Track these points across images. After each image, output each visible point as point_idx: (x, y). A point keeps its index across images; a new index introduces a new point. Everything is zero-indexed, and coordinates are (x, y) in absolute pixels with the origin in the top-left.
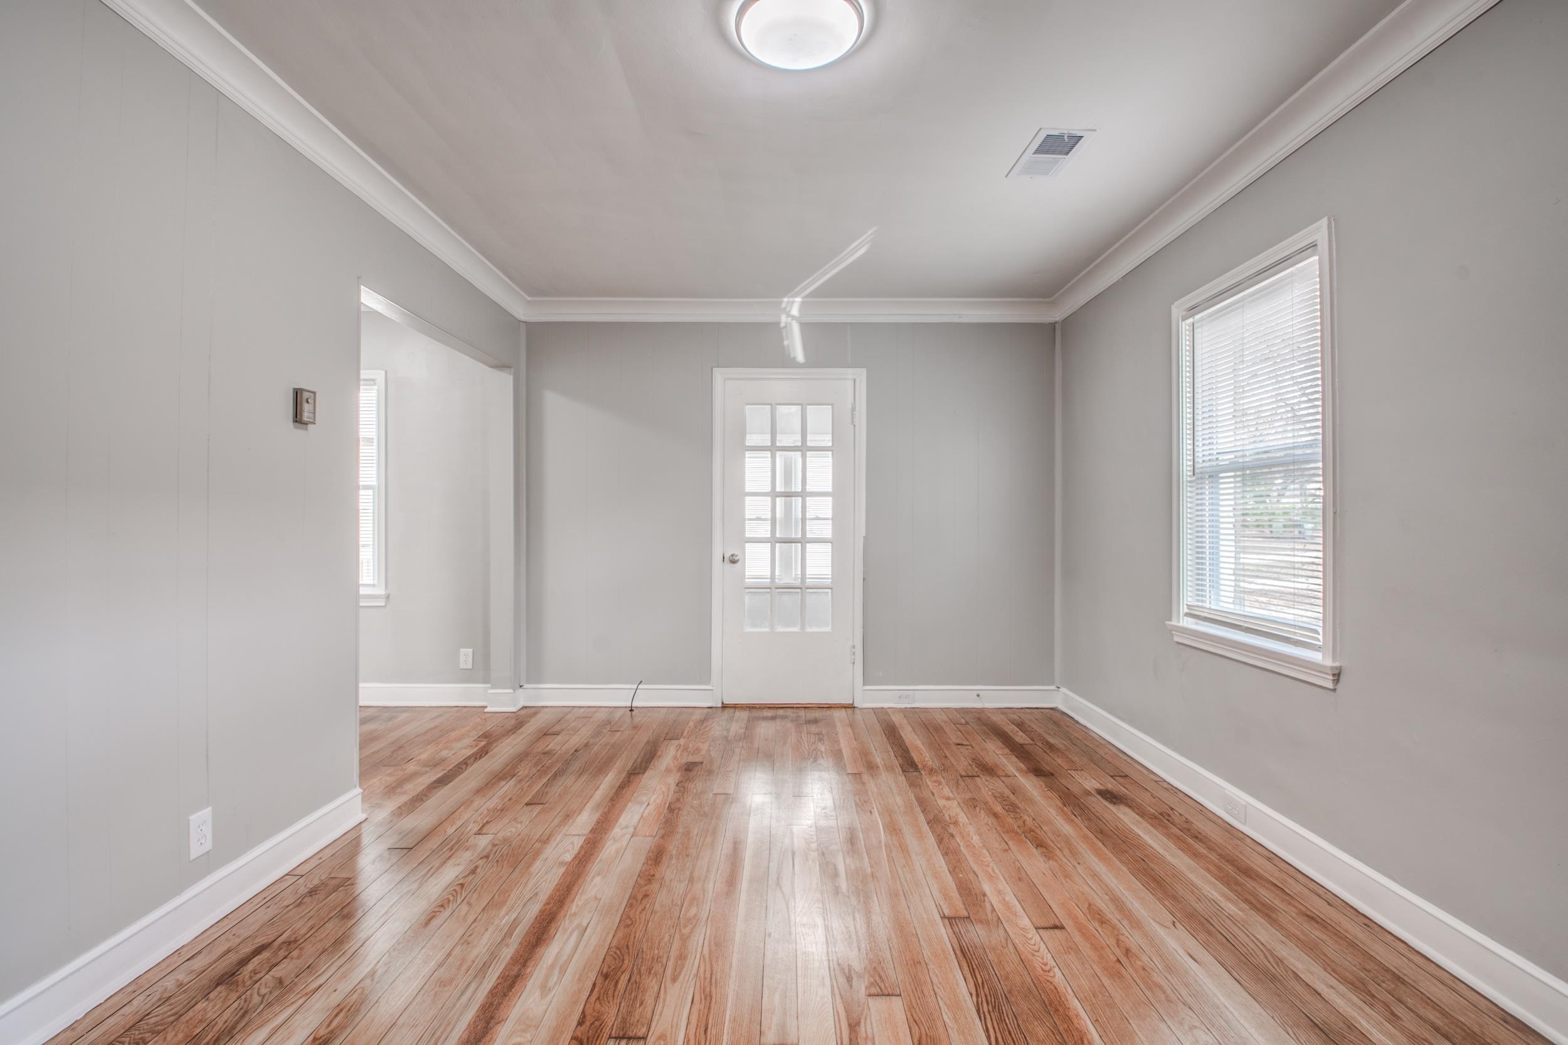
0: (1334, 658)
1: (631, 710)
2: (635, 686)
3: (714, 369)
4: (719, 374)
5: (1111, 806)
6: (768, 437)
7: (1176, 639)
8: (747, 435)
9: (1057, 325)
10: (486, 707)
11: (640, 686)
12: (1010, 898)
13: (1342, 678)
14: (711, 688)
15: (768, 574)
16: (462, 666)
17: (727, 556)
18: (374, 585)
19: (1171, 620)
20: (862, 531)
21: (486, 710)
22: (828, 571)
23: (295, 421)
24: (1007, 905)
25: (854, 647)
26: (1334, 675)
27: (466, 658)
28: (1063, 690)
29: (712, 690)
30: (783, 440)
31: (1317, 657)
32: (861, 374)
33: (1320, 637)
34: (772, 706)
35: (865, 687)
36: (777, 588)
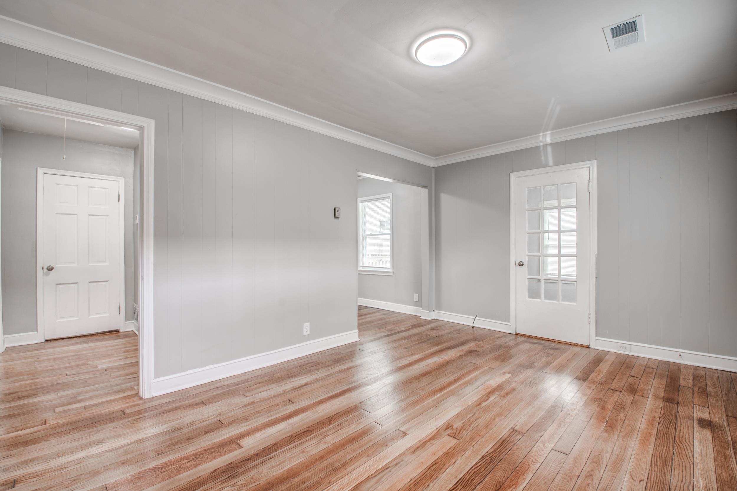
1: (473, 328)
2: (474, 318)
3: (510, 173)
4: (513, 176)
10: (420, 316)
11: (477, 318)
14: (510, 324)
16: (415, 300)
17: (517, 263)
18: (389, 268)
20: (595, 249)
21: (420, 318)
22: (575, 273)
23: (334, 217)
25: (590, 315)
27: (416, 298)
29: (510, 325)
30: (546, 204)
32: (594, 163)
34: (541, 338)
35: (597, 338)
36: (544, 280)
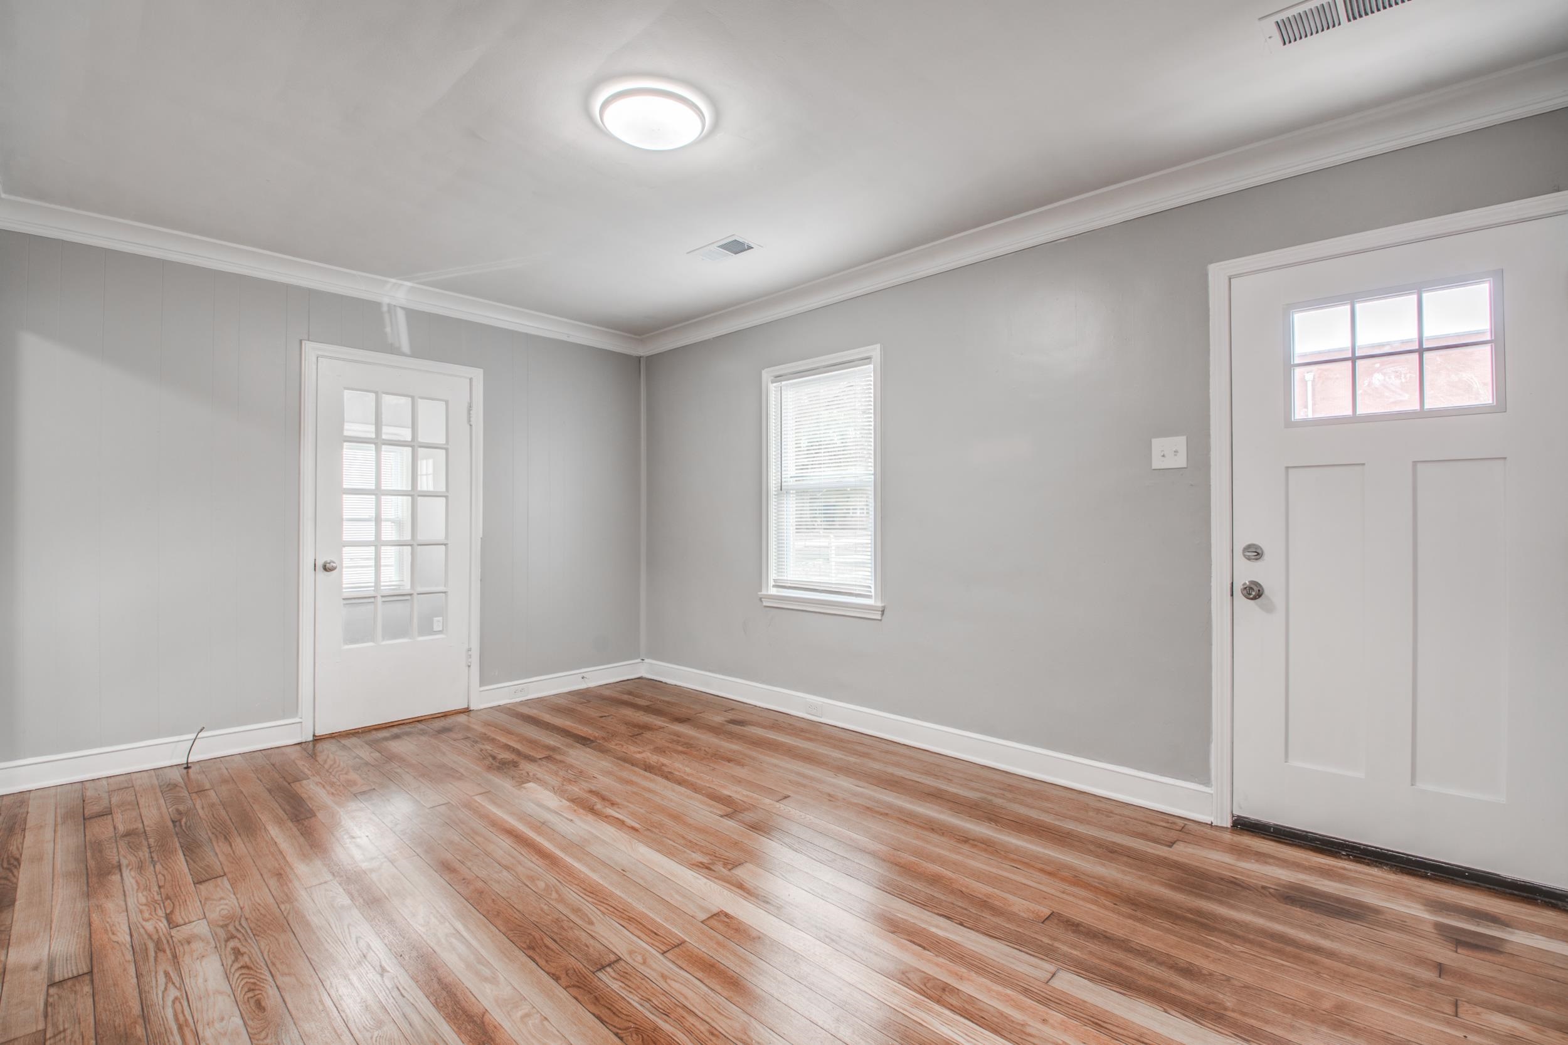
0: (882, 602)
1: (187, 768)
2: (194, 736)
3: (303, 343)
4: (310, 350)
5: (742, 728)
6: (372, 428)
7: (765, 604)
8: (346, 424)
9: (642, 359)
11: (200, 735)
12: (745, 792)
13: (885, 613)
14: (300, 720)
15: (373, 580)
17: (320, 564)
19: (761, 591)
20: (479, 530)
24: (747, 796)
25: (470, 650)
26: (882, 611)
28: (646, 660)
29: (300, 723)
30: (388, 432)
31: (870, 602)
32: (478, 374)
33: (873, 590)
35: (482, 689)
36: (382, 596)
